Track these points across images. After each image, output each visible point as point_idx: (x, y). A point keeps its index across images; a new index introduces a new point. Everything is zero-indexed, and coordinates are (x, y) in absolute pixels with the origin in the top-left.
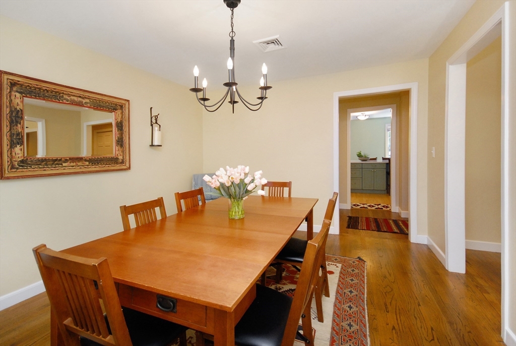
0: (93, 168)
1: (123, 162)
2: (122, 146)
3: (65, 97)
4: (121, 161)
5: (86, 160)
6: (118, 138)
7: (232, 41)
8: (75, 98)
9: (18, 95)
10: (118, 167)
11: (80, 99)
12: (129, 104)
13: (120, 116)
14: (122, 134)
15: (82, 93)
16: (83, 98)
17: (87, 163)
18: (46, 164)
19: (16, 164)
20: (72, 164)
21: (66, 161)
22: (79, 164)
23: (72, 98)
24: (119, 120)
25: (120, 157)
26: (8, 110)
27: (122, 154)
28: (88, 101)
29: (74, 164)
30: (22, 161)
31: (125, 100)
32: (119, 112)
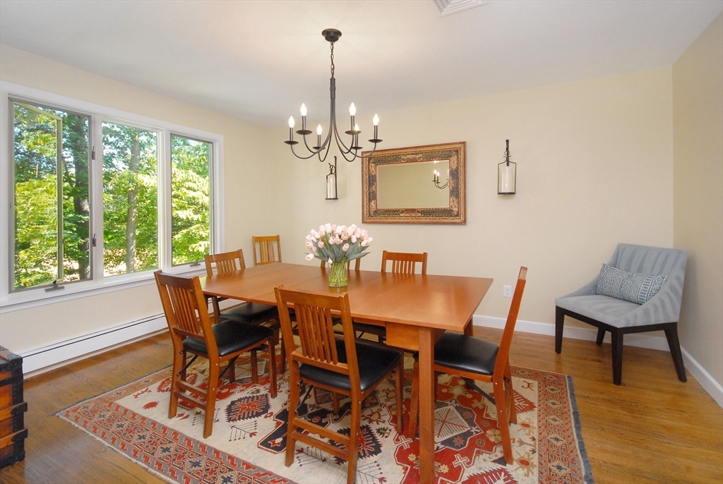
0: (423, 220)
1: (458, 215)
2: (457, 196)
3: (403, 157)
4: (456, 213)
5: (418, 212)
6: (453, 188)
7: (333, 80)
8: (410, 156)
9: (373, 165)
10: (450, 220)
11: (414, 156)
12: (465, 147)
13: (456, 162)
14: (457, 183)
15: (414, 150)
16: (417, 154)
17: (420, 214)
18: (389, 214)
19: (372, 213)
20: (407, 215)
21: (403, 212)
22: (413, 215)
23: (408, 156)
24: (454, 167)
25: (455, 209)
26: (367, 176)
27: (457, 205)
28: (421, 155)
29: (409, 215)
30: (375, 212)
31: (460, 143)
32: (454, 159)
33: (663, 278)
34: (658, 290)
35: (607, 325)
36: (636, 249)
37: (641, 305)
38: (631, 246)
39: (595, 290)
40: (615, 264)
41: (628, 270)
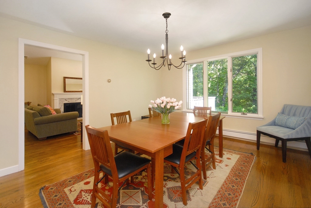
7: (167, 35)
33: (305, 118)
34: (302, 123)
35: (280, 138)
36: (292, 106)
37: (294, 129)
38: (290, 105)
39: (274, 124)
40: (283, 112)
41: (289, 115)
